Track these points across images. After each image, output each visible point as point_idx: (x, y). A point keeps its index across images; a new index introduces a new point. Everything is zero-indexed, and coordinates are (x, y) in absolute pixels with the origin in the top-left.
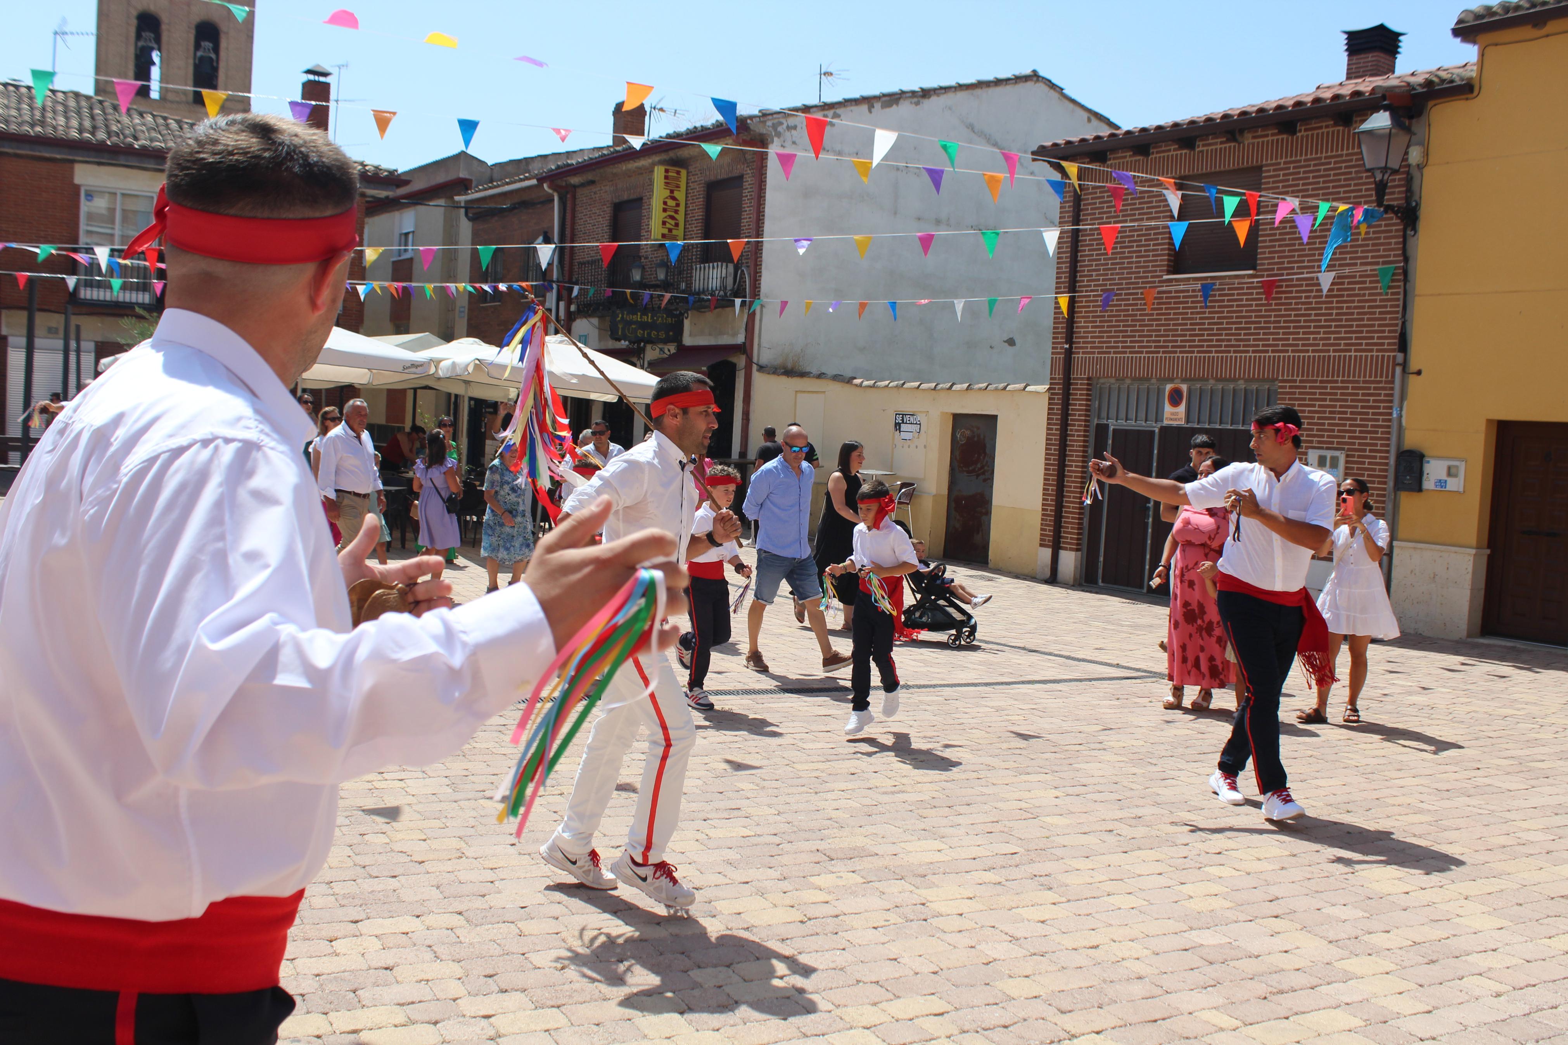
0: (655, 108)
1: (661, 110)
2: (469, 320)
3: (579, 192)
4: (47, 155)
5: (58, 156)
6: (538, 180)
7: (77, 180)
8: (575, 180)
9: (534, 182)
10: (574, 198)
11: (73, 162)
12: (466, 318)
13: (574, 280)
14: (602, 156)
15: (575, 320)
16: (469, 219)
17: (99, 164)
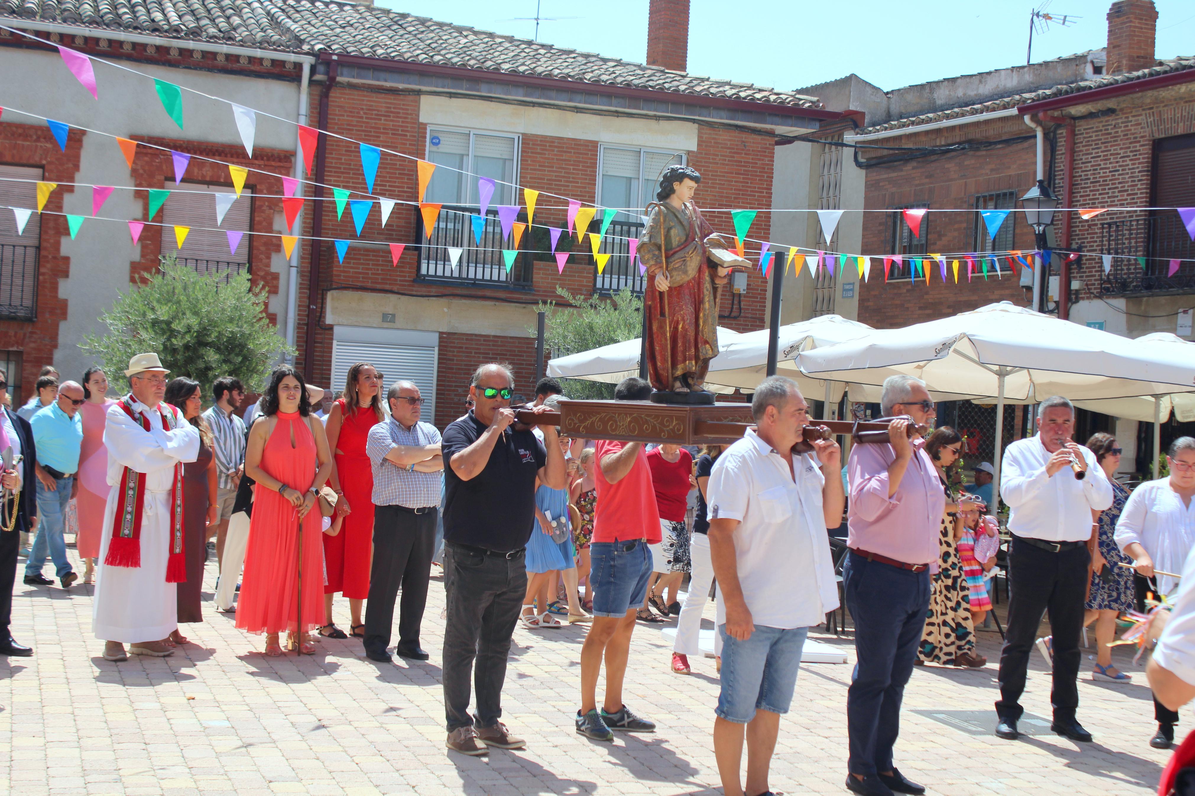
0: (1038, 15)
1: (1047, 17)
2: (862, 301)
3: (1082, 126)
4: (388, 84)
5: (401, 86)
6: (1020, 110)
7: (423, 118)
8: (1076, 110)
9: (1014, 111)
10: (1073, 133)
11: (419, 93)
12: (857, 297)
13: (1074, 246)
14: (1151, 75)
15: (1077, 301)
16: (859, 164)
17: (451, 95)
